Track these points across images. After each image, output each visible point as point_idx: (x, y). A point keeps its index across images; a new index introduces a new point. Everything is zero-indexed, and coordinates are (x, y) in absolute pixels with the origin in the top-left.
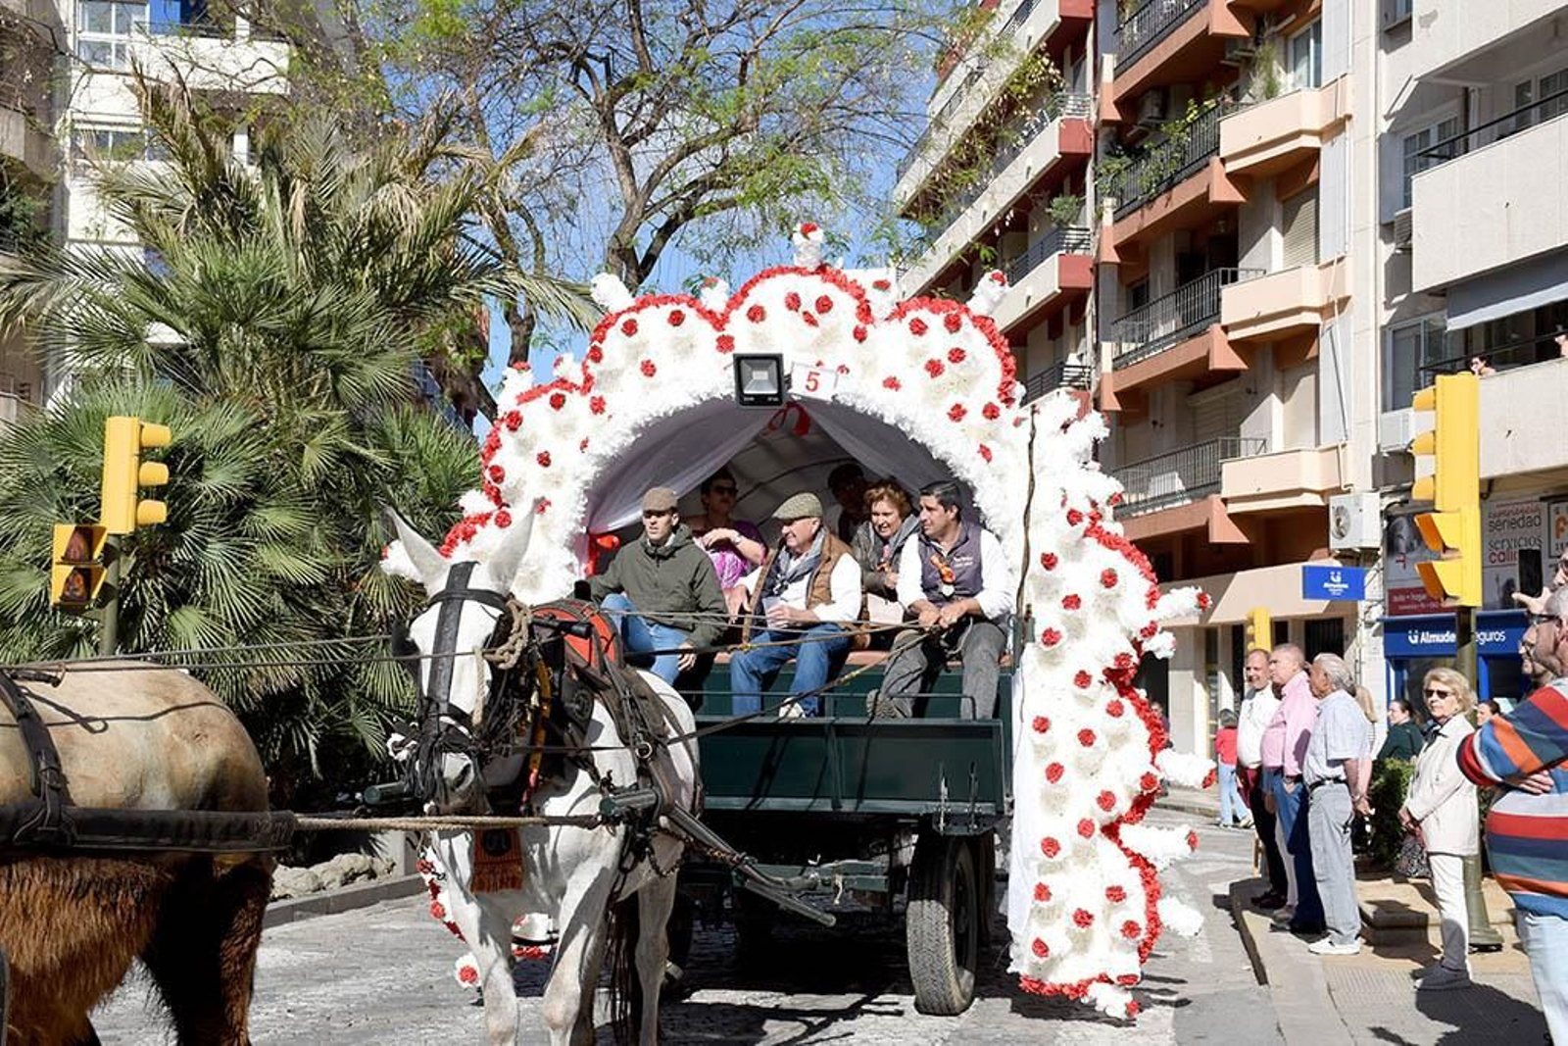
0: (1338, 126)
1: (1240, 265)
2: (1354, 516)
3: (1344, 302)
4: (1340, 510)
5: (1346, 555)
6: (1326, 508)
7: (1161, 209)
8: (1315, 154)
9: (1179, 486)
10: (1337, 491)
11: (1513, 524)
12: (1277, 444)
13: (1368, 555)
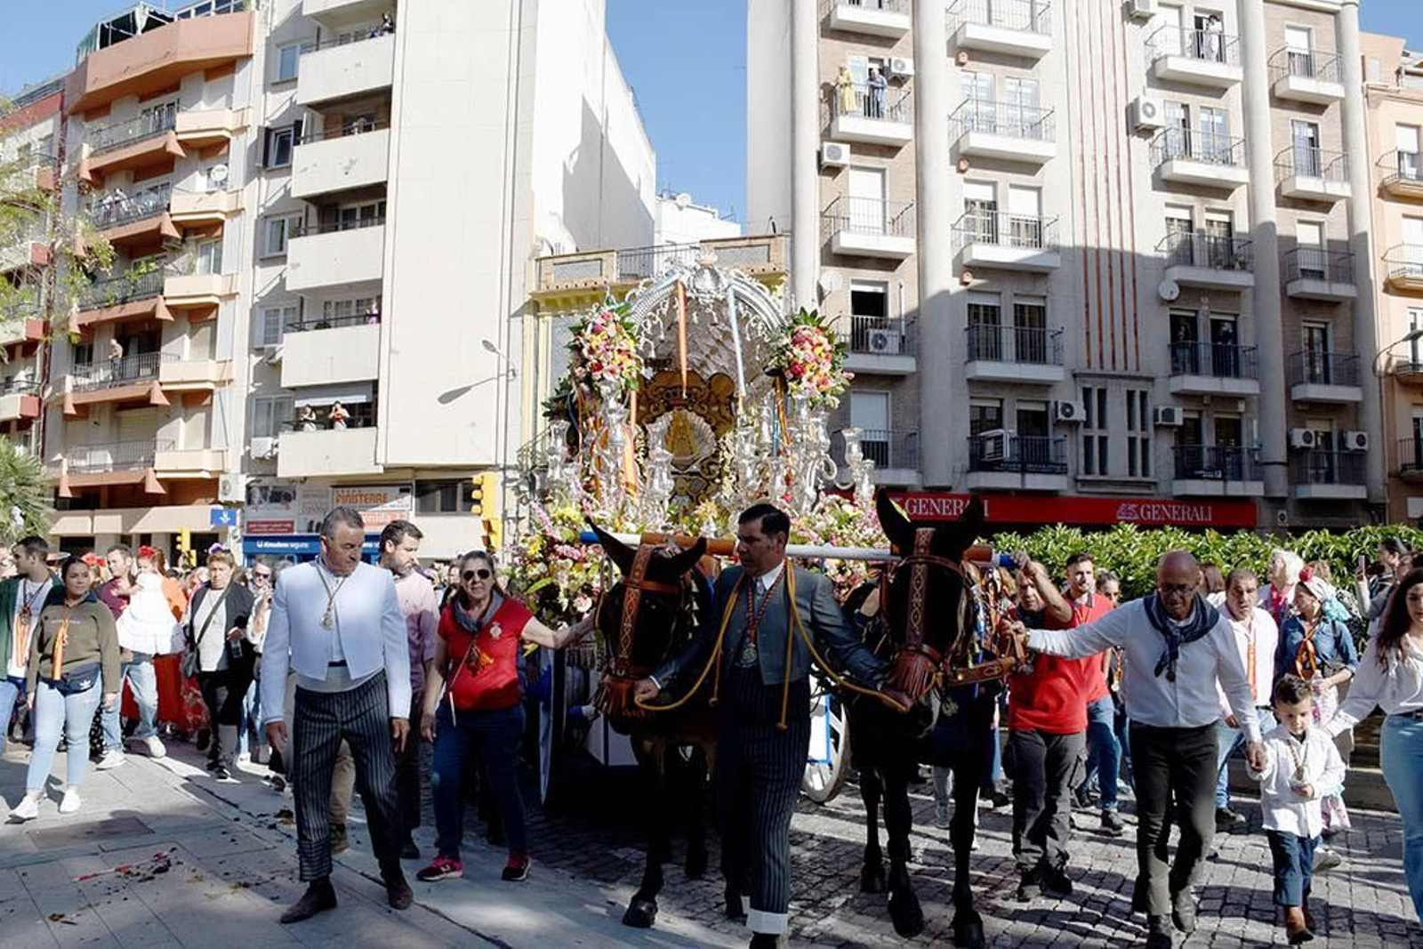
0: (232, 296)
1: (163, 349)
2: (233, 486)
3: (230, 381)
4: (225, 482)
5: (228, 504)
6: (216, 481)
7: (116, 312)
8: (216, 306)
9: (110, 461)
10: (222, 472)
11: (315, 496)
12: (181, 445)
13: (239, 504)
